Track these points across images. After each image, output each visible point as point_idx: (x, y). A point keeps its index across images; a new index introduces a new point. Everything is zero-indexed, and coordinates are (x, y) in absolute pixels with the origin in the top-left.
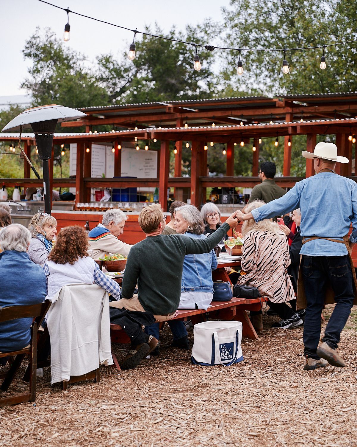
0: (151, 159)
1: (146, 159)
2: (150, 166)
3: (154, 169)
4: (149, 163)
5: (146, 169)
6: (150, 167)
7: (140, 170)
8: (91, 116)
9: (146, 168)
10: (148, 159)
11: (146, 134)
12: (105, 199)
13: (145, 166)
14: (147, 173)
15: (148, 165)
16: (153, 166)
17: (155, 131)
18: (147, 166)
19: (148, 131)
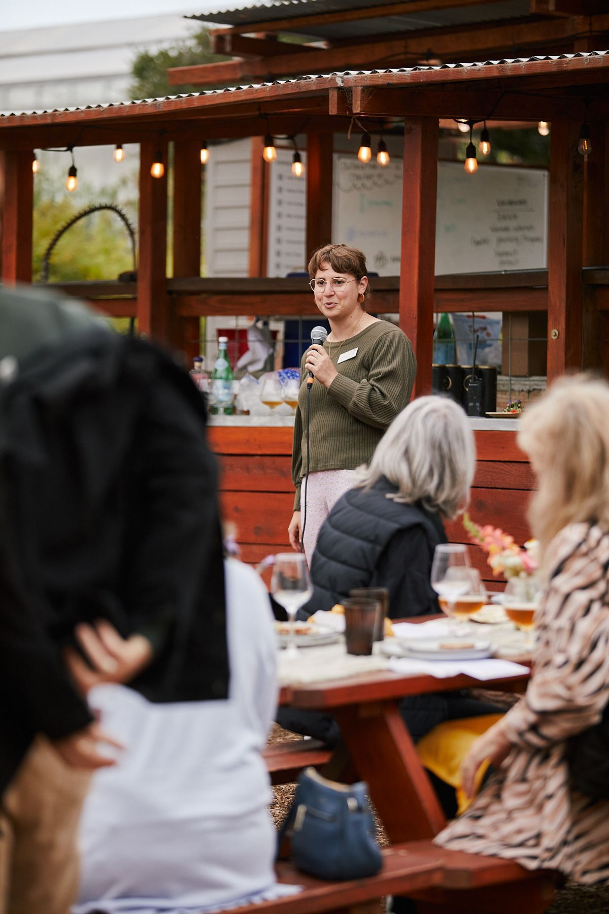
0: (522, 202)
1: (502, 203)
2: (520, 228)
3: (538, 240)
4: (515, 217)
5: (500, 240)
6: (519, 234)
7: (478, 243)
8: (272, 40)
9: (503, 235)
10: (511, 203)
11: (333, 97)
12: (252, 363)
13: (495, 230)
14: (506, 254)
15: (511, 224)
16: (530, 228)
17: (368, 83)
18: (506, 229)
19: (339, 83)
